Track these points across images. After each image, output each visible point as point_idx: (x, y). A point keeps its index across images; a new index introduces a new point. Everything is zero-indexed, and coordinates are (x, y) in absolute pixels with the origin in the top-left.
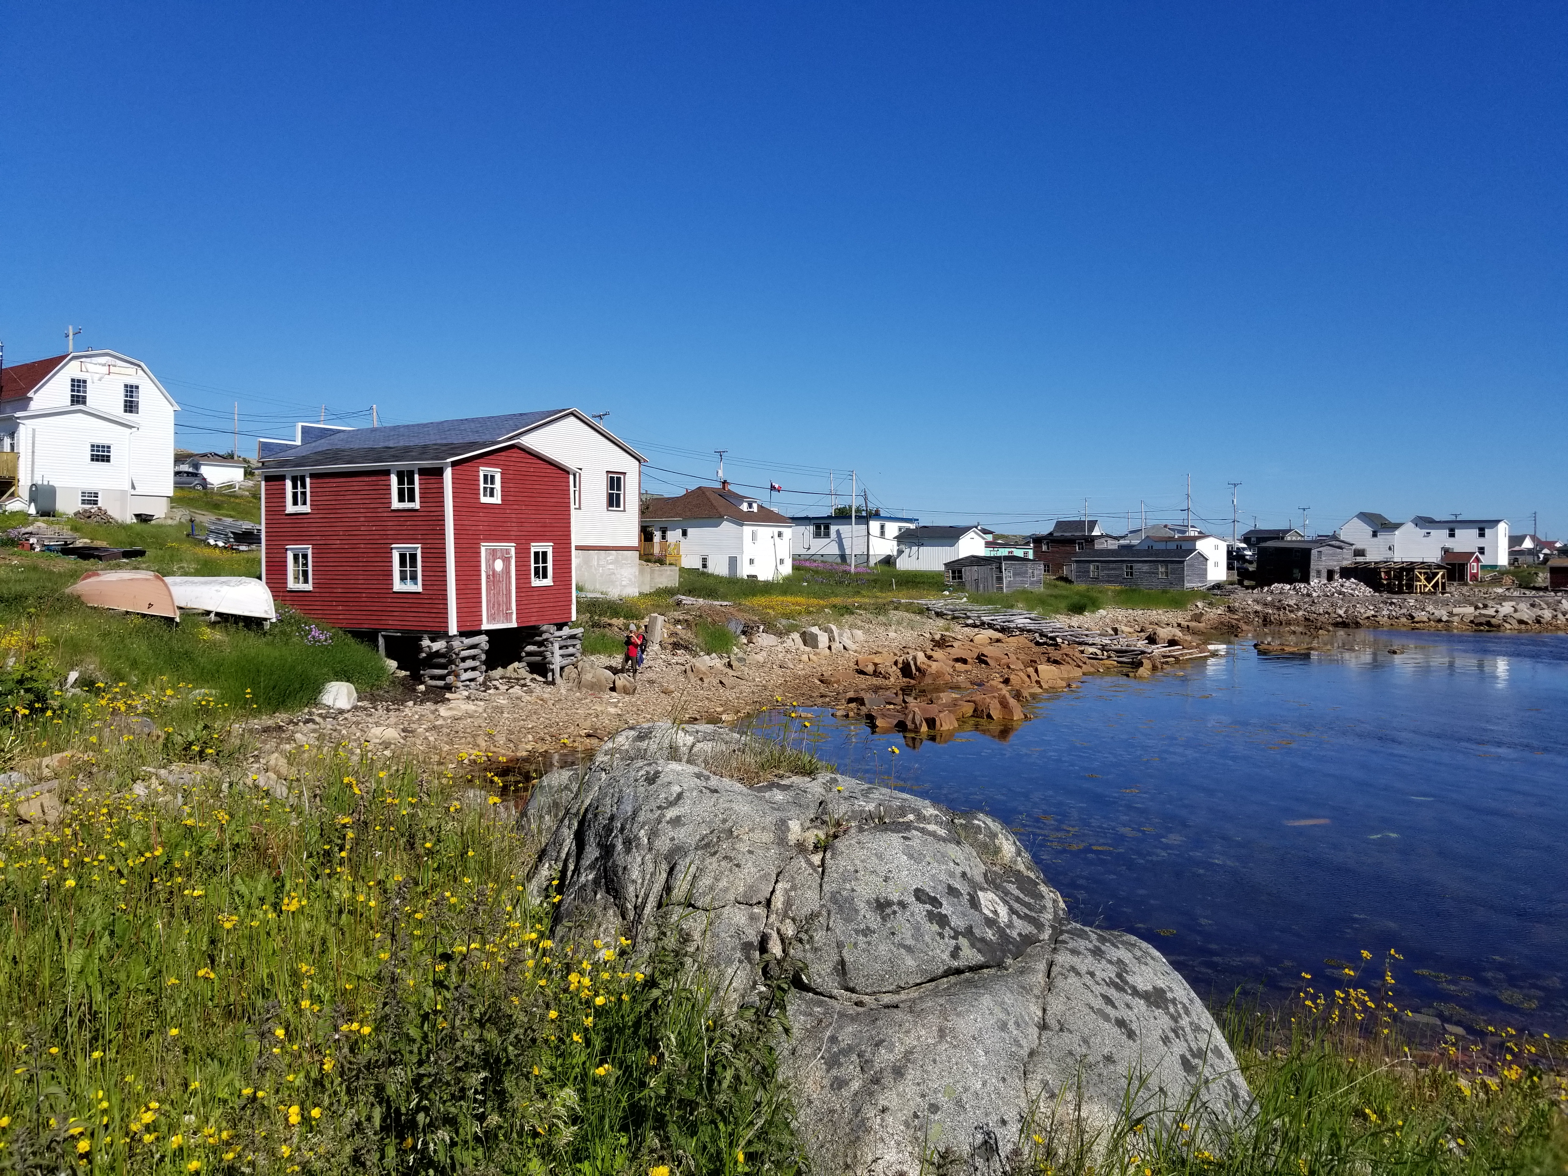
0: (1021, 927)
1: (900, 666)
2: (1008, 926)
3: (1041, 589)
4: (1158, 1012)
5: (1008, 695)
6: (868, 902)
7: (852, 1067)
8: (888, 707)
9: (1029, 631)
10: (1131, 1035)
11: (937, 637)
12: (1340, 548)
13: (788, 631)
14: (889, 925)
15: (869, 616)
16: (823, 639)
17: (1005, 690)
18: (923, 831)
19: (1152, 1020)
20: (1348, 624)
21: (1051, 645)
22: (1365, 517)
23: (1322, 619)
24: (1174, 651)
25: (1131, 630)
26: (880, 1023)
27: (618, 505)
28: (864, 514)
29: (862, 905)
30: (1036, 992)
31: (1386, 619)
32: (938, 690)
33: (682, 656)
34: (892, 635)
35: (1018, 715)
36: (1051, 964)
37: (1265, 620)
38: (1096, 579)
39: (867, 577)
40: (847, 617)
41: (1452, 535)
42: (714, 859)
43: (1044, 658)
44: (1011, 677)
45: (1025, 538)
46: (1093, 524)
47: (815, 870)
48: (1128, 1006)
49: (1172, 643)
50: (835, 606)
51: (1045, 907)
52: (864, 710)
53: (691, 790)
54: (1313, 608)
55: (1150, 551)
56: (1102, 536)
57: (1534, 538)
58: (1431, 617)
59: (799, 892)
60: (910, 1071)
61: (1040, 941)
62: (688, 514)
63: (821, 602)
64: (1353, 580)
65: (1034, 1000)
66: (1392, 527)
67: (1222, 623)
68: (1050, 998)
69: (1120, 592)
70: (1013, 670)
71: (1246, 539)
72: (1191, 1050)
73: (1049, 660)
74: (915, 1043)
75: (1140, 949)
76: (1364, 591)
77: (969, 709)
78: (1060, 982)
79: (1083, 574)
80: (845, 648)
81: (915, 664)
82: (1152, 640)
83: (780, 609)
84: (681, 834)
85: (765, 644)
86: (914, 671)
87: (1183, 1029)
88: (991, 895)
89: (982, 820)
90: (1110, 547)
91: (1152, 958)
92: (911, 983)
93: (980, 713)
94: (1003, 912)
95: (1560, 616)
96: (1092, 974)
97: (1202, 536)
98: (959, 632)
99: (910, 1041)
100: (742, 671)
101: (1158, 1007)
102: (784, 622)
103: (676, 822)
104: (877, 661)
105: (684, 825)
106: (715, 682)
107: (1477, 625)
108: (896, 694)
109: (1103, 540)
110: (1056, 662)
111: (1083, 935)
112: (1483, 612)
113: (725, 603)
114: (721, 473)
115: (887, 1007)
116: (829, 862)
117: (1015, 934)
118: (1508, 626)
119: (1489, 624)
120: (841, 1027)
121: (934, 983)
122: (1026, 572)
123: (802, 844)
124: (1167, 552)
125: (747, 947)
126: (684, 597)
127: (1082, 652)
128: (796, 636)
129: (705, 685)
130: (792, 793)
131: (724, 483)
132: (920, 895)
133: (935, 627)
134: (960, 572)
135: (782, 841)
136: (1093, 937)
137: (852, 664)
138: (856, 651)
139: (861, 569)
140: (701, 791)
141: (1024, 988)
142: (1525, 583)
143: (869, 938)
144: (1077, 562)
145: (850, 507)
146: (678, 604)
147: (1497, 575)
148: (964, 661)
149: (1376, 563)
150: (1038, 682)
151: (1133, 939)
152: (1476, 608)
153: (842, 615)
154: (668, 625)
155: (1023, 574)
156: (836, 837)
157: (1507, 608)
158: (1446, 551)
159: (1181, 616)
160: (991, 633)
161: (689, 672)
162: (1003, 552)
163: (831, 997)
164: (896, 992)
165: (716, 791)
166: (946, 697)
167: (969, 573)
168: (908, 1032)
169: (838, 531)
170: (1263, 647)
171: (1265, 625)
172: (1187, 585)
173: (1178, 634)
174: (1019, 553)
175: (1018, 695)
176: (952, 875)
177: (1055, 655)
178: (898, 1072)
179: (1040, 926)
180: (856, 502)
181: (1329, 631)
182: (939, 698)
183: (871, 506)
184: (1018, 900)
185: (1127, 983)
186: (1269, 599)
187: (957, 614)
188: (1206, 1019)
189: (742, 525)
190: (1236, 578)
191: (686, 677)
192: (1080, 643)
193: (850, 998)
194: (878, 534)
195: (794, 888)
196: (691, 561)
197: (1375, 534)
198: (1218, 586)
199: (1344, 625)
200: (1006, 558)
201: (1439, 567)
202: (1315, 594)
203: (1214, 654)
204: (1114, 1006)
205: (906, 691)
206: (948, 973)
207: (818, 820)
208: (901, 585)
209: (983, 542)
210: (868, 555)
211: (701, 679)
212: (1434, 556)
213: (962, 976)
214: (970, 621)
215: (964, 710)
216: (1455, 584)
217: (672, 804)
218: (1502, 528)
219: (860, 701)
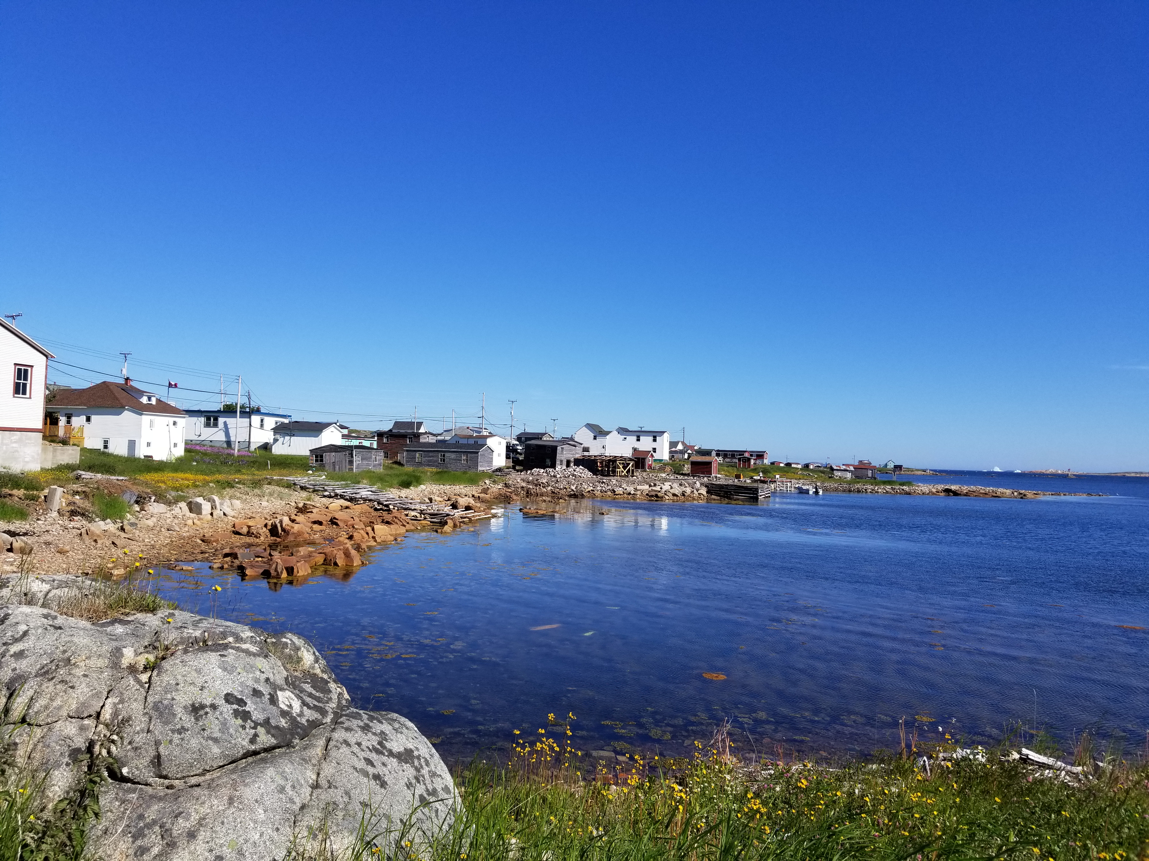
0: (310, 715)
1: (269, 527)
2: (299, 715)
3: (381, 470)
4: (406, 766)
5: (350, 548)
6: (185, 707)
7: (154, 836)
8: (257, 559)
9: (370, 500)
10: (383, 784)
11: (301, 505)
12: (575, 446)
13: (176, 501)
14: (201, 724)
15: (246, 489)
16: (206, 507)
17: (349, 544)
18: (238, 649)
19: (401, 772)
20: (577, 496)
21: (386, 510)
22: (590, 427)
23: (563, 492)
24: (468, 514)
25: (441, 499)
26: (181, 799)
27: (24, 393)
28: (248, 410)
29: (180, 710)
30: (314, 761)
31: (599, 492)
32: (298, 545)
33: (78, 522)
34: (265, 504)
35: (357, 562)
36: (329, 740)
37: (527, 493)
38: (420, 464)
39: (247, 459)
40: (228, 490)
41: (638, 440)
42: (51, 683)
43: (379, 520)
44: (355, 534)
45: (372, 433)
46: (420, 424)
47: (142, 686)
48: (384, 764)
49: (468, 508)
50: (218, 482)
51: (331, 699)
52: (237, 562)
53: (36, 628)
54: (557, 485)
55: (457, 445)
56: (426, 433)
57: (683, 443)
58: (625, 491)
59: (126, 704)
60: (202, 833)
61: (323, 724)
62: (93, 403)
63: (207, 478)
64: (581, 467)
65: (311, 768)
66: (605, 434)
67: (500, 494)
68: (324, 765)
69: (438, 473)
70: (357, 529)
71: (519, 439)
72: (427, 790)
73: (383, 522)
74: (209, 811)
75: (399, 723)
76: (587, 474)
77: (320, 559)
78: (333, 753)
79: (411, 460)
80: (224, 514)
81: (281, 526)
82: (454, 506)
83: (170, 483)
84: (23, 665)
85: (155, 511)
86: (280, 531)
87: (423, 776)
88: (288, 693)
89: (291, 639)
90: (431, 441)
91: (407, 728)
92: (215, 766)
93: (329, 562)
94: (296, 705)
95: (695, 491)
96: (359, 744)
97: (491, 435)
98: (318, 501)
99: (204, 810)
100: (134, 534)
101: (406, 763)
102: (173, 493)
103: (20, 655)
104: (250, 524)
105: (26, 657)
106: (108, 543)
107: (650, 496)
108: (265, 549)
109: (426, 436)
110: (388, 523)
111: (357, 716)
112: (654, 488)
113: (121, 478)
114: (125, 372)
115: (192, 786)
116: (155, 678)
117: (304, 721)
118: (667, 497)
119: (657, 496)
120: (149, 807)
121: (234, 764)
122: (371, 458)
123: (133, 667)
124: (468, 446)
125: (74, 754)
126: (83, 472)
127: (407, 515)
128: (183, 505)
129: (99, 545)
130: (132, 627)
131: (127, 379)
132: (229, 698)
133: (300, 498)
134: (322, 456)
135: (115, 665)
136: (365, 717)
137: (229, 527)
138: (233, 517)
139: (243, 453)
140: (46, 629)
141: (304, 760)
142: (678, 471)
143: (182, 736)
144: (407, 451)
145: (236, 404)
146: (77, 479)
147: (663, 466)
148: (320, 523)
149: (595, 456)
150: (374, 538)
151: (395, 715)
152: (650, 486)
153: (224, 488)
154: (66, 496)
155: (369, 459)
156: (163, 658)
157: (666, 486)
158: (635, 449)
159: (475, 490)
160: (342, 502)
161: (84, 536)
162: (355, 442)
163: (146, 784)
164: (202, 774)
165: (60, 628)
166: (303, 551)
167: (329, 458)
168: (203, 803)
169: (225, 423)
170: (525, 510)
171: (527, 497)
172: (480, 468)
173: (472, 501)
174: (366, 443)
175: (358, 548)
176: (257, 680)
177: (387, 517)
178: (192, 835)
179: (323, 712)
180: (240, 401)
181: (565, 500)
182: (298, 551)
183: (253, 404)
184: (310, 695)
185: (385, 748)
186: (531, 478)
187: (317, 488)
188: (442, 769)
189: (141, 414)
190: (511, 464)
191: (81, 539)
192: (406, 509)
193: (163, 783)
194: (259, 426)
195: (122, 701)
196: (92, 442)
197: (595, 438)
198: (499, 470)
199: (574, 496)
200: (357, 447)
201: (631, 460)
202: (558, 476)
203: (494, 516)
204: (373, 765)
205: (273, 546)
206: (245, 756)
207: (152, 647)
208: (275, 465)
209: (340, 435)
210: (249, 442)
211: (96, 541)
212: (628, 453)
213: (258, 756)
214: (326, 493)
215: (316, 560)
216: (639, 470)
217: (16, 640)
218: (666, 435)
219: (234, 556)
